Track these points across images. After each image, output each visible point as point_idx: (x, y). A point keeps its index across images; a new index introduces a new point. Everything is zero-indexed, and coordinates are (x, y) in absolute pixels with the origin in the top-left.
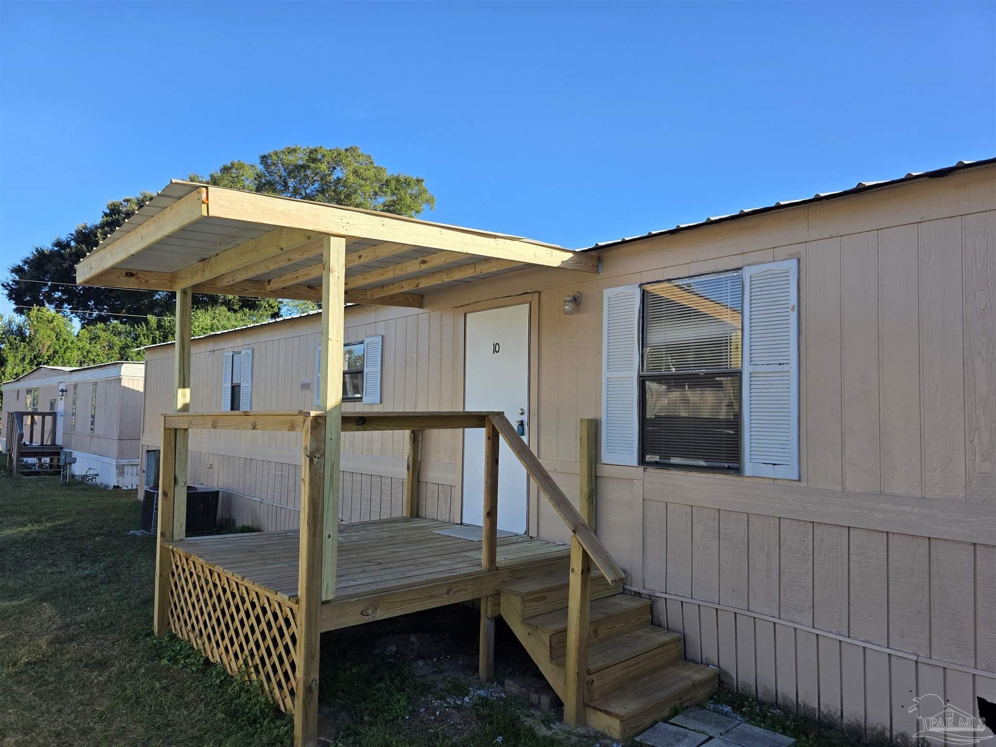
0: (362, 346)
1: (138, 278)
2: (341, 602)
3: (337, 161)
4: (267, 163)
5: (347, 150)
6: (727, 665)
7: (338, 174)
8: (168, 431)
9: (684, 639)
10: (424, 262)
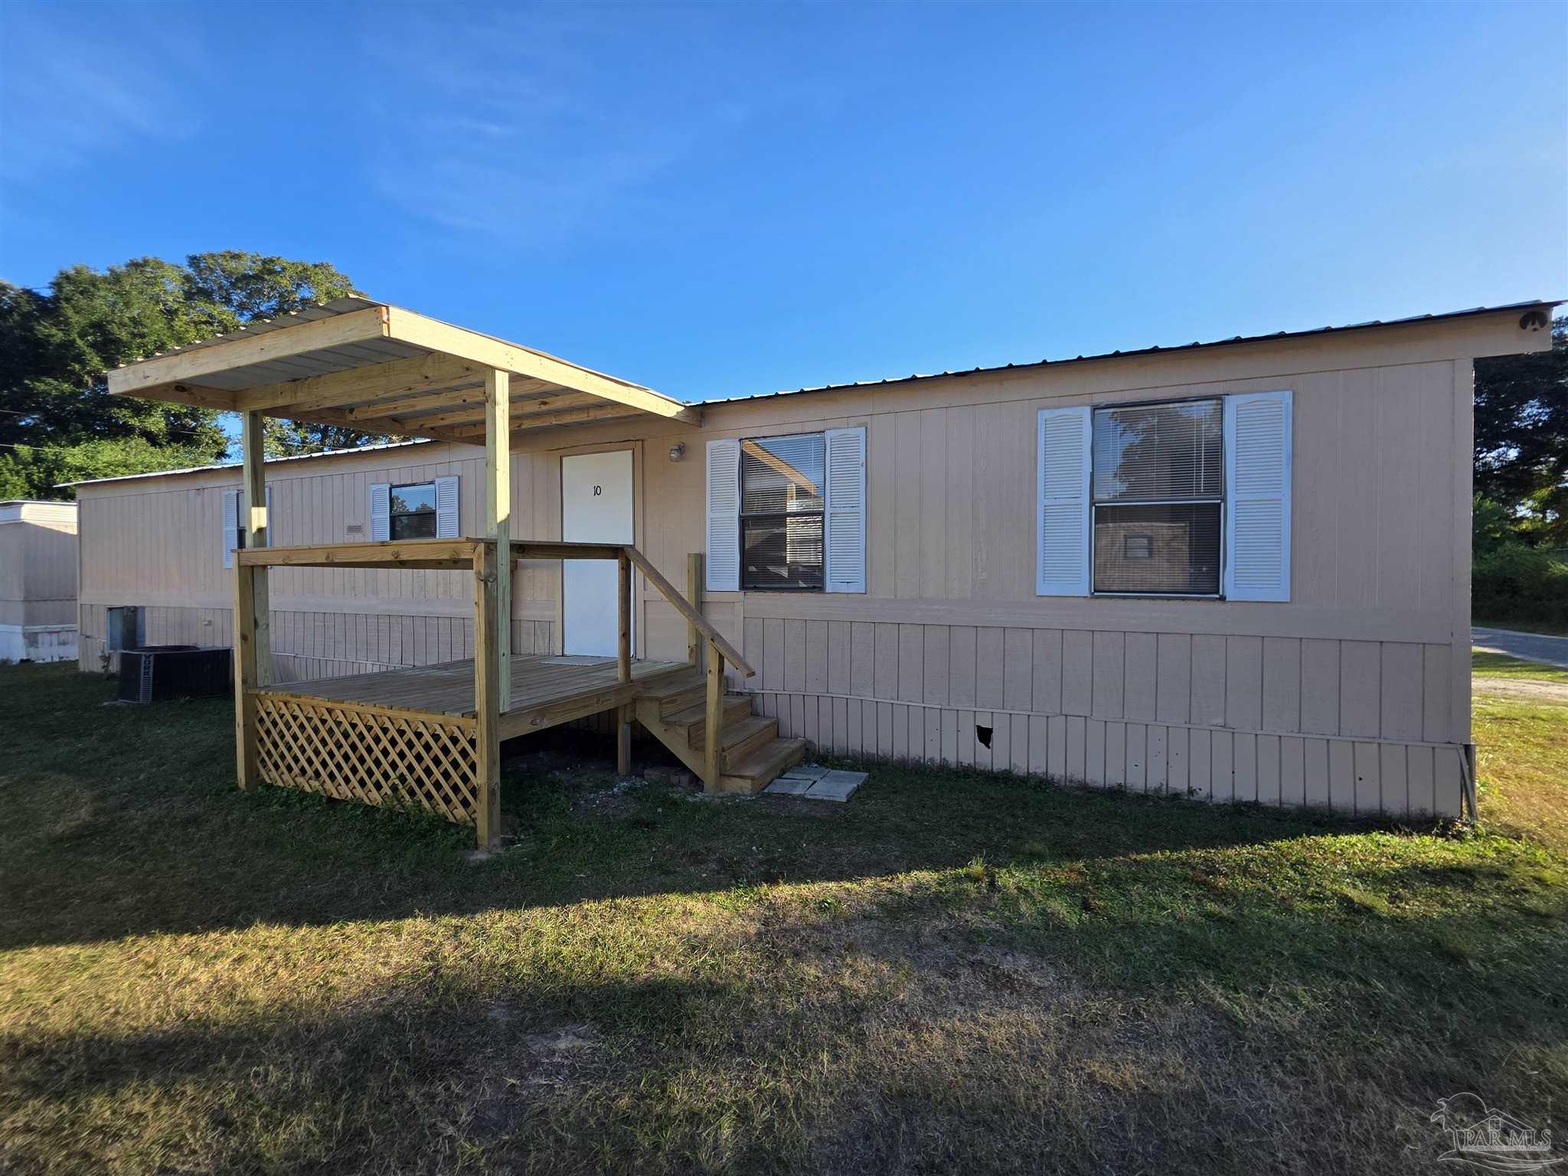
0: (432, 487)
1: (192, 393)
2: (516, 714)
3: (303, 277)
4: (199, 266)
5: (316, 266)
6: (811, 735)
7: (305, 292)
8: (243, 569)
9: (777, 723)
10: (545, 403)
